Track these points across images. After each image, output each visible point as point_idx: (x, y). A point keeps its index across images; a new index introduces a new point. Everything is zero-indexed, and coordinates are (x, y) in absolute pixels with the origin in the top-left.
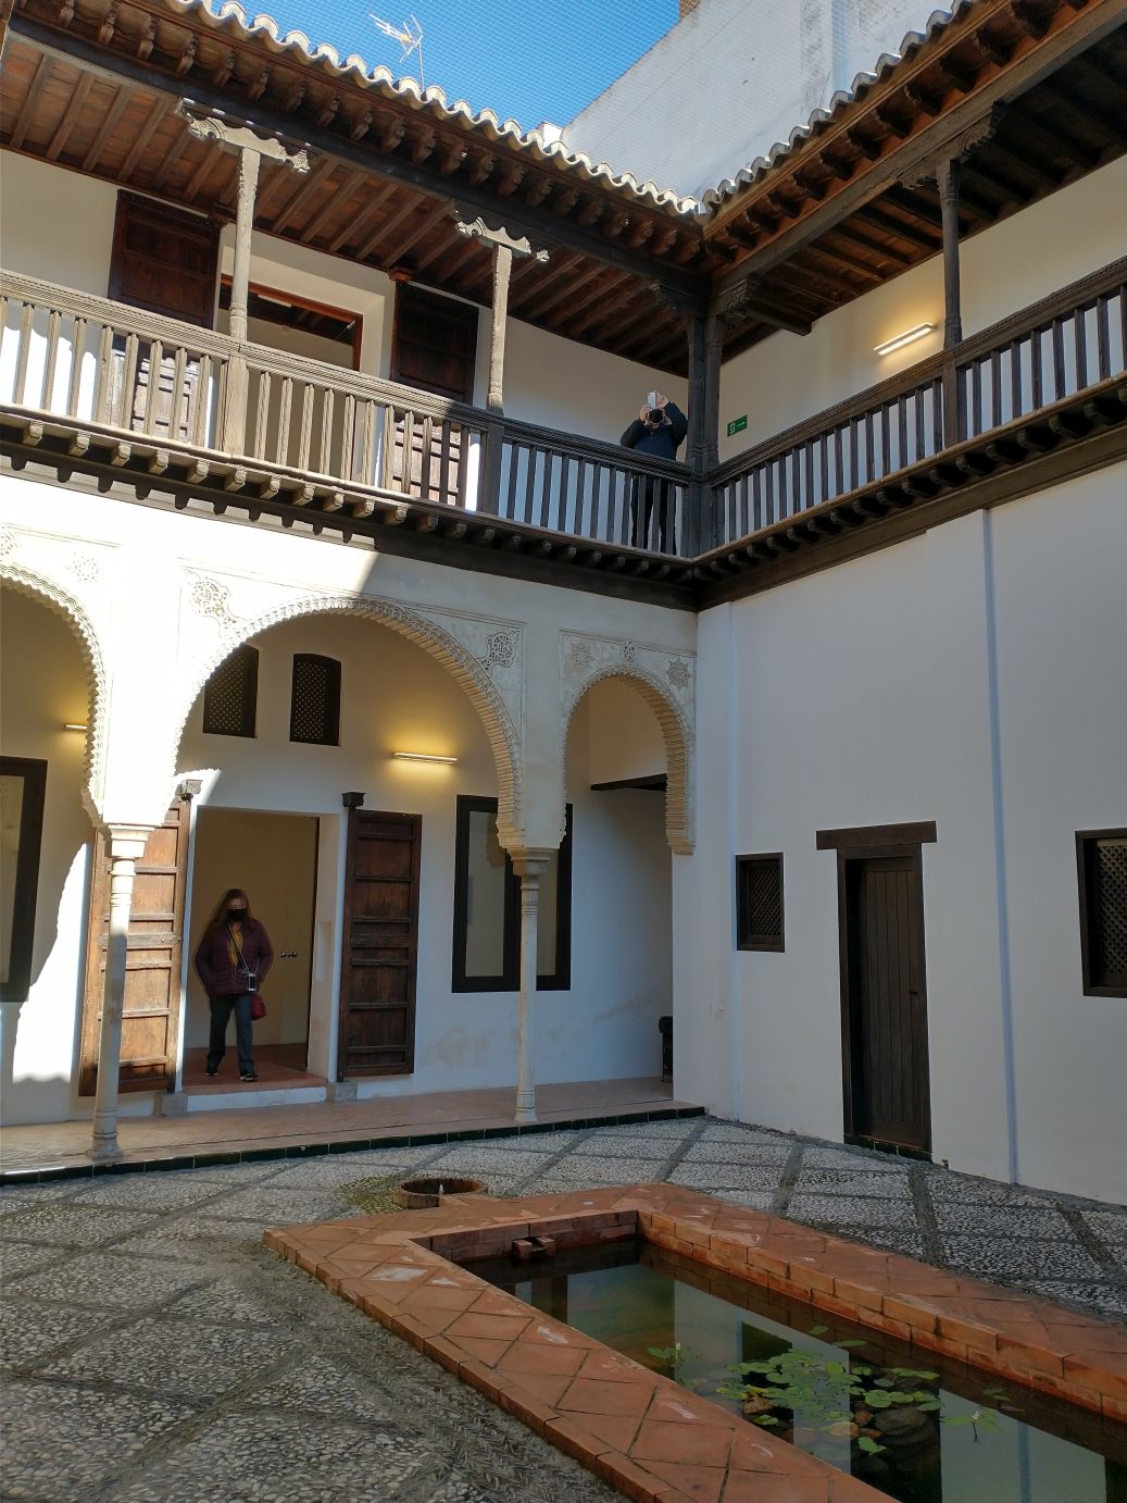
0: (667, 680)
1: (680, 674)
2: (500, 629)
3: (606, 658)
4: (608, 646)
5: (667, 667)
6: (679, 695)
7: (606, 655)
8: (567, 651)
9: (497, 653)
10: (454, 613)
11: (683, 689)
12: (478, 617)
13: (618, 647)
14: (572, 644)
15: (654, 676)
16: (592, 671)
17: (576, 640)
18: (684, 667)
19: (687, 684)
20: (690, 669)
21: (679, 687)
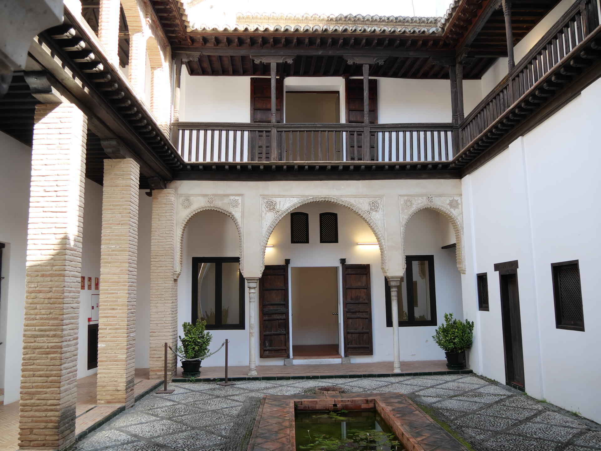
0: (449, 207)
1: (454, 204)
2: (373, 199)
3: (420, 203)
4: (420, 198)
5: (448, 202)
6: (454, 212)
7: (419, 202)
8: (402, 202)
9: (373, 208)
10: (355, 196)
11: (457, 210)
12: (365, 196)
13: (425, 198)
14: (404, 200)
15: (442, 206)
16: (414, 208)
17: (406, 198)
18: (457, 201)
19: (458, 208)
20: (459, 202)
21: (454, 210)
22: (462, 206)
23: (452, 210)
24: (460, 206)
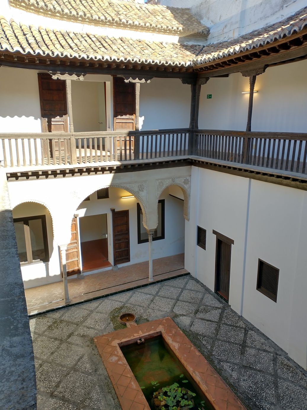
0: (183, 184)
1: (187, 182)
2: (141, 183)
4: (168, 180)
5: (183, 181)
7: (167, 182)
8: (158, 184)
9: (141, 189)
10: (130, 183)
12: (136, 182)
13: (171, 179)
14: (159, 182)
15: (180, 184)
16: (164, 187)
18: (188, 180)
19: (188, 184)
20: (189, 180)
21: (186, 185)
22: (190, 182)
23: (185, 185)
24: (189, 182)
